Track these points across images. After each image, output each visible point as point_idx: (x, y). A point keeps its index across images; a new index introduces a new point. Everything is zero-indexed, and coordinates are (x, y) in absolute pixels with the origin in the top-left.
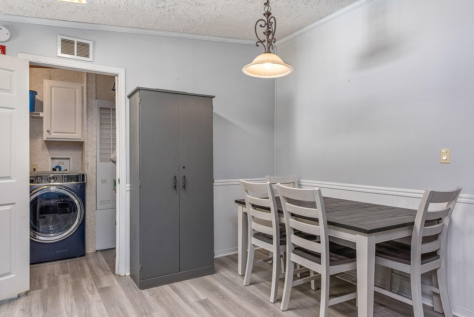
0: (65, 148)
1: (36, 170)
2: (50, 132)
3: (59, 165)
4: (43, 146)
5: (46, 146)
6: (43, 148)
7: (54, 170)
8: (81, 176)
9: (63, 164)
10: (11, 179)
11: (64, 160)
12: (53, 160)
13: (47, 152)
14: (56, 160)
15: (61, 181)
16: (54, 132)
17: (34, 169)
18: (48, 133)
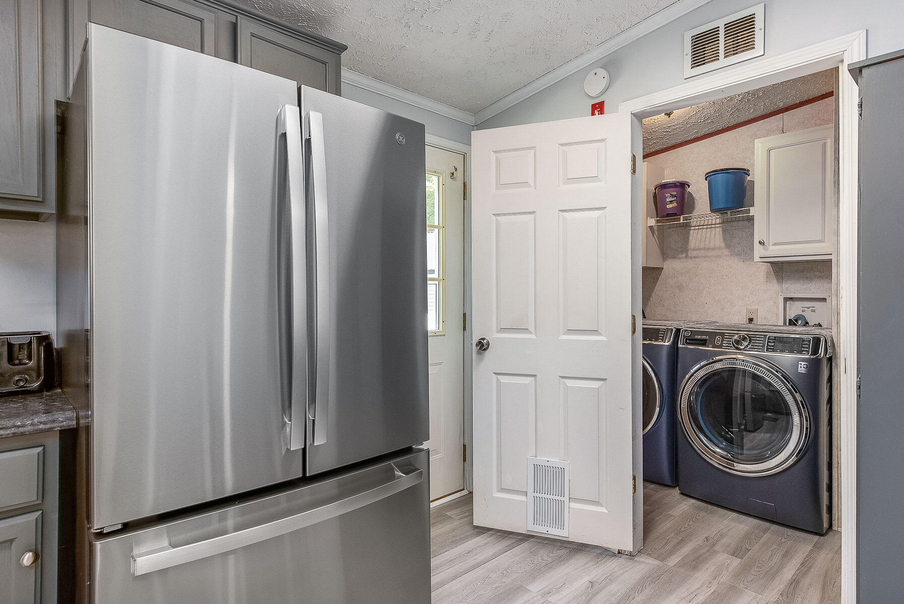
0: (815, 276)
1: (755, 321)
2: (765, 244)
3: (803, 314)
4: (768, 274)
5: (773, 273)
6: (767, 277)
7: (793, 323)
8: (809, 341)
9: (813, 311)
10: (600, 334)
11: (815, 303)
12: (792, 303)
13: (774, 286)
14: (797, 303)
15: (760, 349)
16: (775, 244)
17: (751, 320)
18: (761, 247)
